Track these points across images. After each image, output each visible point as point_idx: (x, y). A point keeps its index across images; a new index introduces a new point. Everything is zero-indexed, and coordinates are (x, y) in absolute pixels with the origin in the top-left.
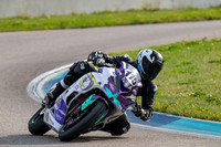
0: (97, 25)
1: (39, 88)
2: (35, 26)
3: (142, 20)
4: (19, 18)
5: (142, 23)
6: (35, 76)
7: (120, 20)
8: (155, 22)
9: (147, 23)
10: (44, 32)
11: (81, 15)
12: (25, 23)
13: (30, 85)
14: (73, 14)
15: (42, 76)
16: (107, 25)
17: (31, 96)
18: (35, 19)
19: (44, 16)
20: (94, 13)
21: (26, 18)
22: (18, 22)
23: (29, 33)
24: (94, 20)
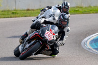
1: (88, 43)
2: (85, 11)
4: (77, 7)
6: (86, 37)
10: (90, 14)
12: (80, 10)
13: (83, 41)
15: (89, 37)
17: (84, 47)
18: (86, 8)
19: (90, 7)
21: (81, 8)
22: (77, 9)
23: (83, 15)
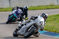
0: (38, 9)
3: (50, 8)
5: (50, 9)
7: (44, 8)
8: (53, 9)
9: (51, 9)
11: (33, 7)
14: (31, 6)
16: (40, 9)
20: (37, 6)
24: (37, 8)
